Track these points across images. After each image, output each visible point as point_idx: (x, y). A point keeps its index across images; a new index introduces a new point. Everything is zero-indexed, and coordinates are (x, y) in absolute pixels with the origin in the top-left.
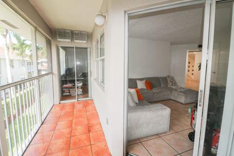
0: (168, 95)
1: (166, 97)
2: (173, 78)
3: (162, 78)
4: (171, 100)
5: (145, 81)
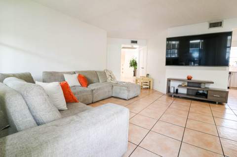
0: (109, 92)
3: (100, 72)
4: (112, 97)
5: (77, 75)
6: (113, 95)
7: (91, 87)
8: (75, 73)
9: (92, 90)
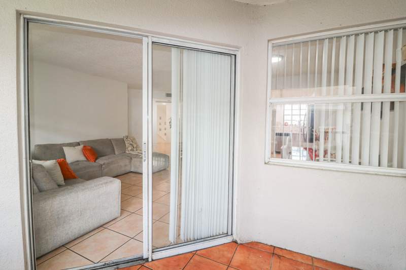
0: (126, 166)
1: (123, 169)
2: (134, 139)
3: (117, 140)
4: (131, 172)
5: (82, 146)
6: (132, 170)
7: (101, 161)
8: (78, 144)
9: (101, 165)
